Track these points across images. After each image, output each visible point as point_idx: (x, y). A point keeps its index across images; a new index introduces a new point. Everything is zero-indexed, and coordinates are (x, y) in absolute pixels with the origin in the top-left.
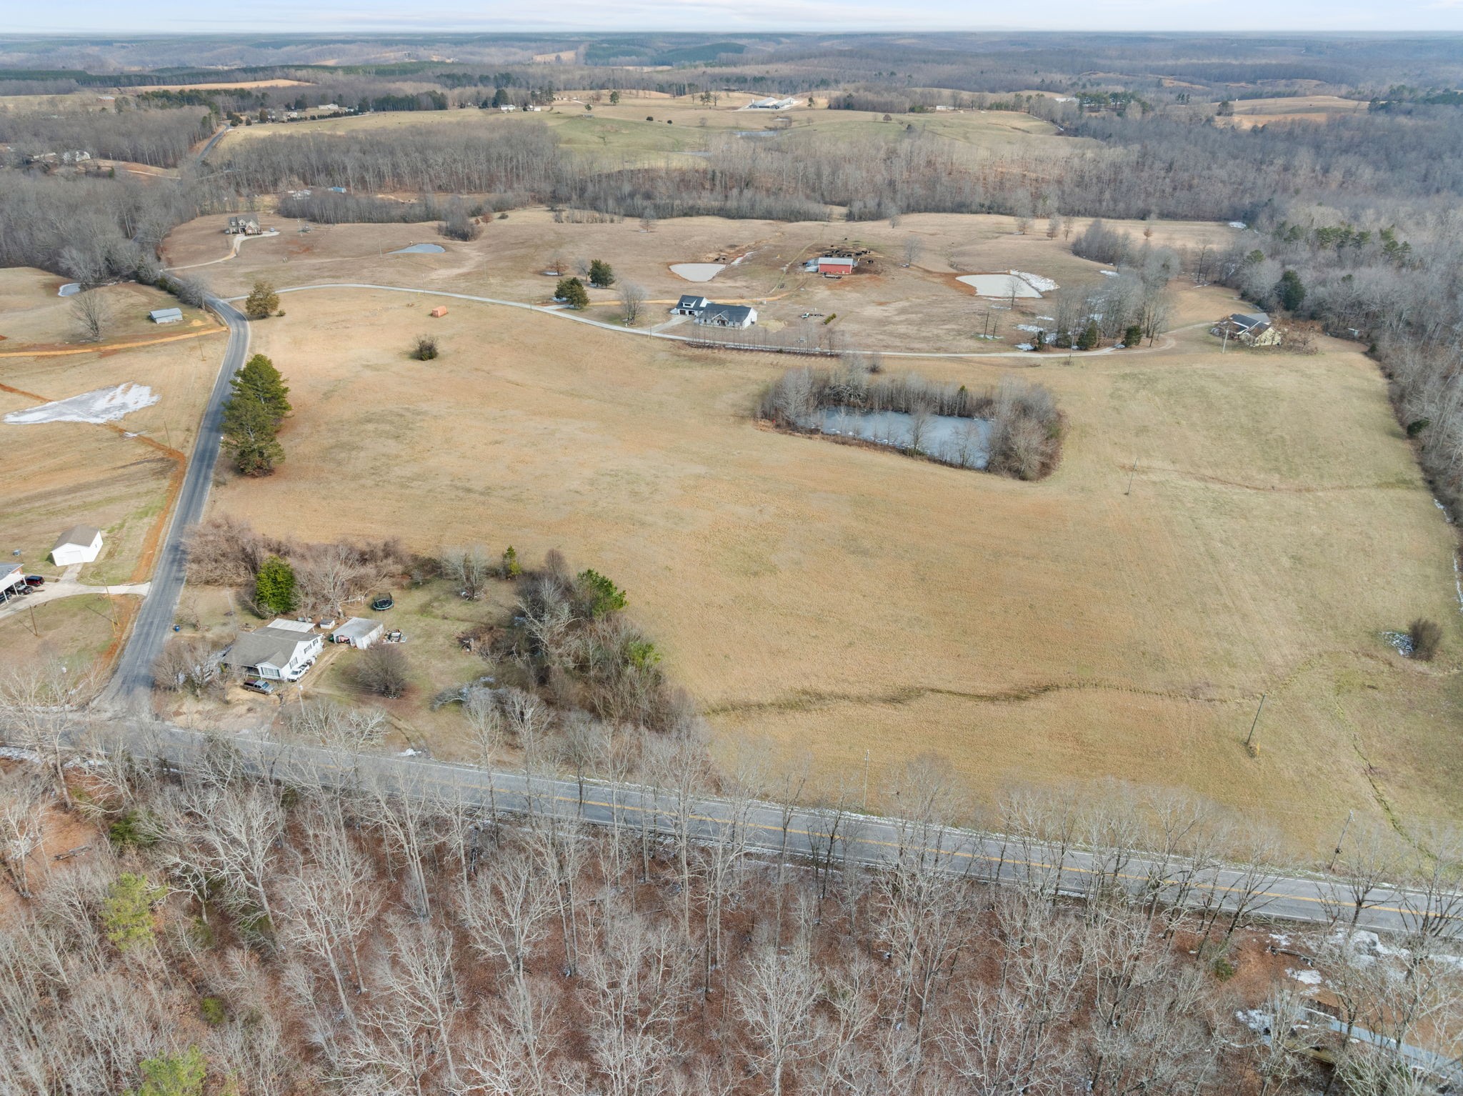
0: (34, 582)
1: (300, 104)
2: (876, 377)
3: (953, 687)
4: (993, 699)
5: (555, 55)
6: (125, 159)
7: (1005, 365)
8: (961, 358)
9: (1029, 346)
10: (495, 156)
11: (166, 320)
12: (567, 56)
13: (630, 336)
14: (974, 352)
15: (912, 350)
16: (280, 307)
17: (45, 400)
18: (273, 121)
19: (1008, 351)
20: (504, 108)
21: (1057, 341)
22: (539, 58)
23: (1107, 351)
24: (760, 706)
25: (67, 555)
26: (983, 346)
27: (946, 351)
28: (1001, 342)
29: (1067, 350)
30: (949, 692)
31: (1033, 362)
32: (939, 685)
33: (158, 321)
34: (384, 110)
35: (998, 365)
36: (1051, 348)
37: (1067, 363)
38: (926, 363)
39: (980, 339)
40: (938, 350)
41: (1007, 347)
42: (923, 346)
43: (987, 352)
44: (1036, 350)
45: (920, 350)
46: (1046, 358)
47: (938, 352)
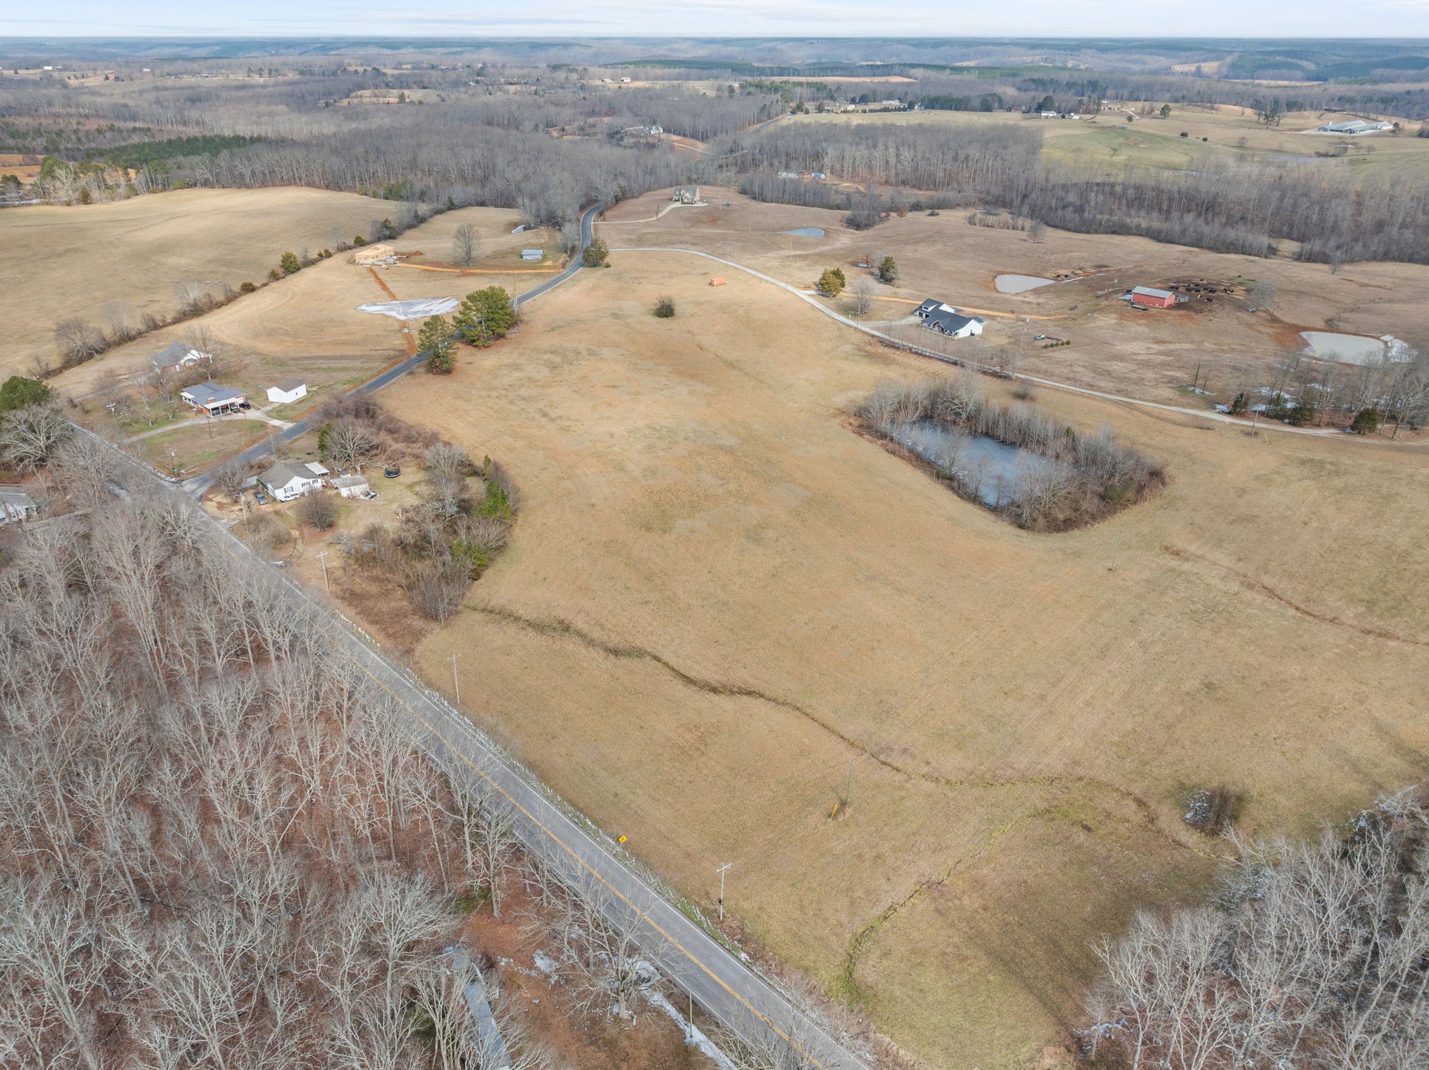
0: (245, 406)
1: (864, 99)
3: (673, 661)
4: (689, 681)
5: (1196, 65)
6: (685, 136)
7: (1170, 421)
8: (1131, 404)
9: (1227, 409)
10: (962, 156)
11: (529, 258)
12: (1209, 67)
13: (842, 325)
14: (1155, 402)
15: (1091, 386)
16: (606, 260)
17: (393, 297)
18: (828, 111)
19: (1204, 409)
20: (1044, 114)
22: (1178, 68)
23: (1323, 432)
24: (517, 619)
25: (276, 395)
27: (1127, 395)
28: (1204, 399)
30: (666, 664)
31: (1208, 424)
32: (666, 656)
33: (524, 258)
34: (933, 108)
37: (1252, 434)
38: (1088, 401)
39: (1184, 391)
40: (1119, 392)
41: (1203, 404)
42: (1110, 385)
43: (1170, 405)
44: (1230, 413)
45: (1099, 389)
46: (1232, 424)
47: (1115, 394)
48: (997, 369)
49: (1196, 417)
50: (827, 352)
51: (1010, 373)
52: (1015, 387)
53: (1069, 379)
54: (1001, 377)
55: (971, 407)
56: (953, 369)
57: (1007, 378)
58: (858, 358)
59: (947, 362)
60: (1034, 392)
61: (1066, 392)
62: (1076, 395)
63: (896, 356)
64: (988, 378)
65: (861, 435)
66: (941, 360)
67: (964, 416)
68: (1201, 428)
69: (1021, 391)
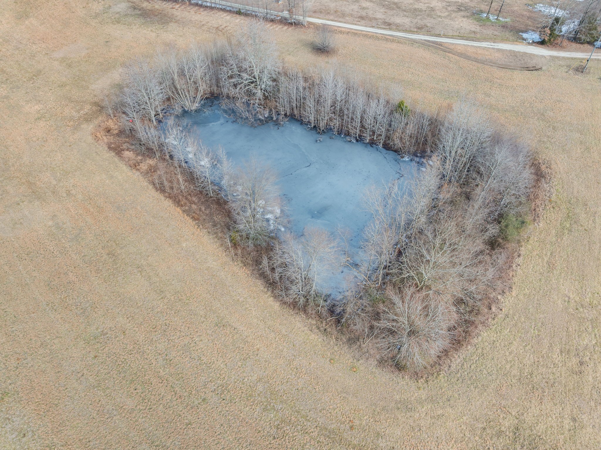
2: (321, 60)
7: (492, 63)
8: (440, 44)
9: (536, 37)
14: (462, 38)
15: (388, 25)
19: (504, 40)
21: (576, 32)
26: (478, 29)
27: (429, 33)
28: (504, 26)
29: (587, 46)
31: (532, 63)
35: (483, 62)
36: (565, 43)
37: (581, 69)
38: (394, 46)
39: (479, 20)
40: (420, 29)
41: (508, 34)
42: (406, 21)
43: (478, 40)
44: (542, 43)
45: (398, 27)
46: (553, 58)
47: (417, 33)
48: (286, 14)
49: (514, 54)
50: (97, 16)
51: (301, 18)
52: (310, 36)
53: (362, 18)
54: (291, 24)
55: (266, 82)
56: (239, 20)
57: (297, 24)
58: (131, 19)
59: (230, 11)
60: (335, 41)
61: (366, 36)
62: (378, 38)
63: (175, 12)
64: (278, 27)
65: (118, 151)
66: (224, 10)
67: (259, 94)
68: (528, 69)
69: (318, 40)
